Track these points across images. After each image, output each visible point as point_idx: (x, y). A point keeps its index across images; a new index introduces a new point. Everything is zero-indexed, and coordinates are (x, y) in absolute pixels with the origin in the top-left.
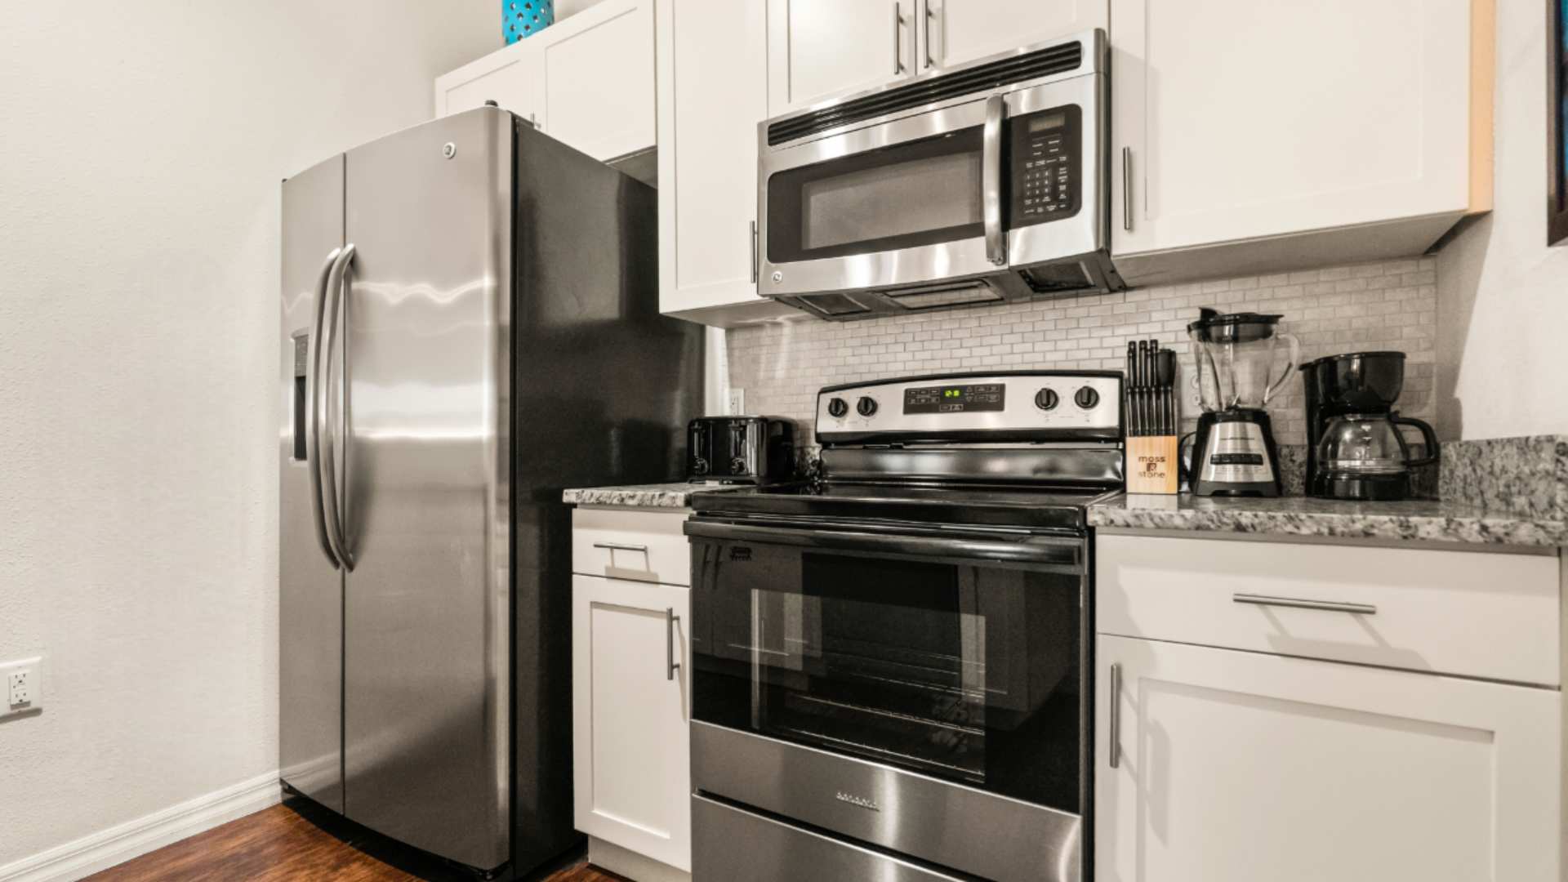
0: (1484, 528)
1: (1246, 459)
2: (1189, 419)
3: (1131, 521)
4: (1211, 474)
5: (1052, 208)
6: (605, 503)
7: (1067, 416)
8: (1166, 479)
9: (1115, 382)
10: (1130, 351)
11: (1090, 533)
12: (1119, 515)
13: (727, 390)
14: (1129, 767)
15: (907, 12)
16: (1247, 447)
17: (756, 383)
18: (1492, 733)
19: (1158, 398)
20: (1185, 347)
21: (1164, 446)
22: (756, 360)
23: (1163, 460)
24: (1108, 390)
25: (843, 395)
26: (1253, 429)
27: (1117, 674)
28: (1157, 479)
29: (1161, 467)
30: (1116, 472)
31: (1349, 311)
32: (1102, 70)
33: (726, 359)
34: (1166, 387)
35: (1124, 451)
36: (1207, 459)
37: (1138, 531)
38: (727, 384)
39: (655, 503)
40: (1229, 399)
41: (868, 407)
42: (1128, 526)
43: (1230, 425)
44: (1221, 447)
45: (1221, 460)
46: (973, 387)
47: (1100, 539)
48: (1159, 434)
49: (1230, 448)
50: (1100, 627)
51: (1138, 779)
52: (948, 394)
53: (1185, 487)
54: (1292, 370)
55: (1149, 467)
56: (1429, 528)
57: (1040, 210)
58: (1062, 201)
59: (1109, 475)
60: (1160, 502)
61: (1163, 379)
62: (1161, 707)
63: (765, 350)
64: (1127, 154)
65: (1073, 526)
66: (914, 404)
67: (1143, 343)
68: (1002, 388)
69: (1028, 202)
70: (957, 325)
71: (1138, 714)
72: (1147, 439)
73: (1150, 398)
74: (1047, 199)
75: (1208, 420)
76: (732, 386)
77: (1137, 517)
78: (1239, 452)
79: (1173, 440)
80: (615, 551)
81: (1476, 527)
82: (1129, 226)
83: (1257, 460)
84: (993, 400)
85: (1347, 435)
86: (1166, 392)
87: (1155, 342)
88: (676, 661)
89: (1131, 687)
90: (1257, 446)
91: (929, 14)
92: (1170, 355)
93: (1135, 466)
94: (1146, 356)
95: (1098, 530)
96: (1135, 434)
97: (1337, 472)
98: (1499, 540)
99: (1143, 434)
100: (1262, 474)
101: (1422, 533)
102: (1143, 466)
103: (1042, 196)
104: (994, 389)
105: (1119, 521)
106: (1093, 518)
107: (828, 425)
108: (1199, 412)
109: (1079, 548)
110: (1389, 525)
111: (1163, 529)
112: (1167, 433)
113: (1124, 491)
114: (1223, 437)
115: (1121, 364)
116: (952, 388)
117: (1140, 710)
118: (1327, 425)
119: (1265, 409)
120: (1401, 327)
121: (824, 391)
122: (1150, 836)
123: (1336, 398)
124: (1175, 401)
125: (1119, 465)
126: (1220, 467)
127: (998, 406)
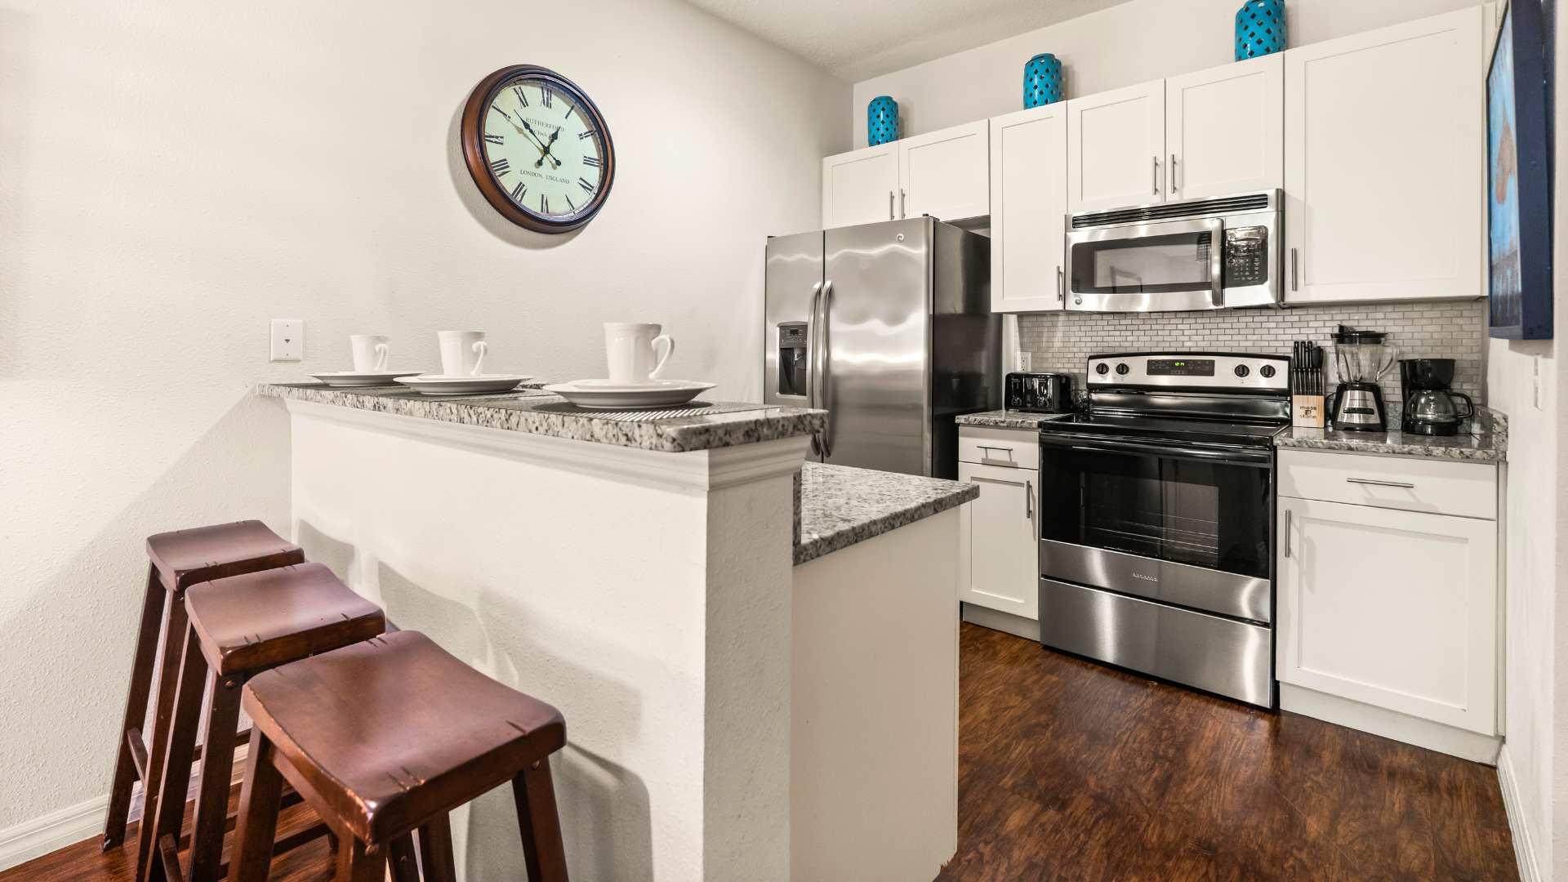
0: (1461, 452)
1: (1364, 411)
2: (1332, 385)
3: (1296, 444)
4: (1344, 418)
5: (1250, 278)
6: (984, 424)
7: (1256, 381)
8: (1317, 420)
9: (1286, 363)
10: (1295, 347)
11: (1275, 449)
12: (1289, 441)
13: (1019, 353)
14: (1295, 559)
15: (1160, 160)
16: (1366, 406)
17: (1039, 348)
18: (1467, 539)
19: (1312, 374)
20: (1328, 345)
21: (1316, 401)
22: (1040, 334)
23: (1315, 408)
24: (1282, 367)
25: (1106, 361)
26: (1370, 395)
27: (1289, 515)
28: (1311, 419)
29: (1314, 413)
30: (1286, 414)
31: (1430, 328)
32: (1280, 209)
33: (1017, 334)
34: (1317, 368)
35: (1291, 402)
36: (1341, 411)
37: (1299, 448)
38: (1019, 348)
39: (1018, 425)
40: (1356, 377)
41: (1122, 369)
42: (1294, 446)
43: (1357, 392)
44: (1351, 404)
45: (1351, 411)
46: (1194, 361)
47: (1280, 452)
48: (1312, 394)
49: (1356, 405)
50: (1279, 492)
51: (1299, 563)
52: (1177, 364)
53: (1329, 423)
54: (1393, 363)
55: (1306, 412)
56: (1437, 452)
57: (1243, 279)
58: (1257, 275)
59: (1281, 415)
60: (1313, 433)
61: (1315, 362)
62: (1311, 531)
63: (1046, 329)
64: (1295, 253)
65: (1266, 446)
66: (1153, 369)
67: (1303, 342)
68: (1213, 362)
69: (1236, 274)
70: (1181, 322)
71: (1300, 533)
72: (1305, 397)
73: (1307, 374)
74: (1247, 273)
75: (1343, 388)
76: (1022, 350)
77: (1299, 442)
78: (1361, 407)
79: (1322, 398)
80: (988, 450)
81: (1458, 452)
82: (1295, 288)
83: (1371, 412)
84: (1208, 369)
85: (1423, 400)
86: (1317, 372)
87: (1310, 342)
88: (1031, 509)
89: (1296, 521)
90: (1372, 404)
91: (1174, 163)
92: (1320, 350)
93: (1298, 412)
94: (1305, 351)
95: (1278, 447)
96: (1298, 393)
97: (1418, 420)
98: (1468, 457)
99: (1303, 394)
100: (1374, 419)
101: (1435, 453)
102: (1303, 412)
103: (1244, 271)
104: (1207, 362)
105: (1290, 443)
106: (1276, 442)
107: (1095, 378)
108: (1338, 382)
109: (1269, 456)
110: (1420, 450)
111: (1313, 447)
112: (1318, 394)
113: (1291, 424)
114: (1353, 399)
115: (1289, 351)
116: (1177, 361)
117: (1300, 531)
118: (1412, 394)
119: (1377, 383)
120: (1462, 339)
121: (1091, 358)
122: (1306, 591)
123: (1416, 380)
124: (1323, 377)
125: (1288, 410)
126: (1349, 415)
127: (1211, 373)
